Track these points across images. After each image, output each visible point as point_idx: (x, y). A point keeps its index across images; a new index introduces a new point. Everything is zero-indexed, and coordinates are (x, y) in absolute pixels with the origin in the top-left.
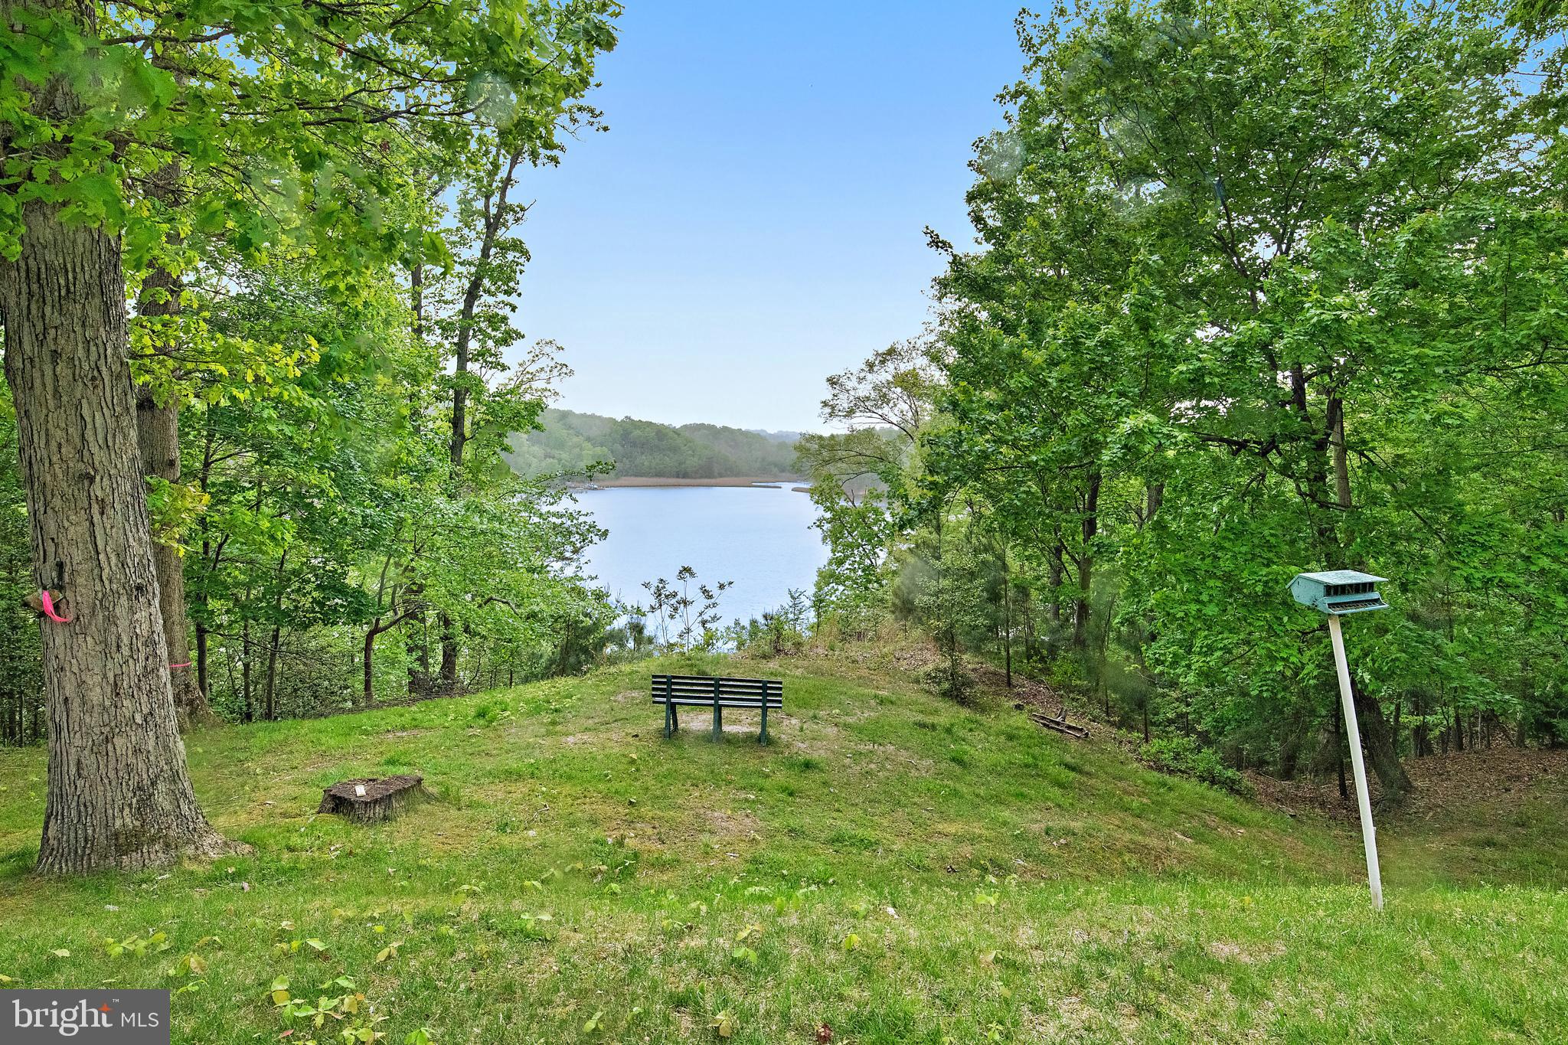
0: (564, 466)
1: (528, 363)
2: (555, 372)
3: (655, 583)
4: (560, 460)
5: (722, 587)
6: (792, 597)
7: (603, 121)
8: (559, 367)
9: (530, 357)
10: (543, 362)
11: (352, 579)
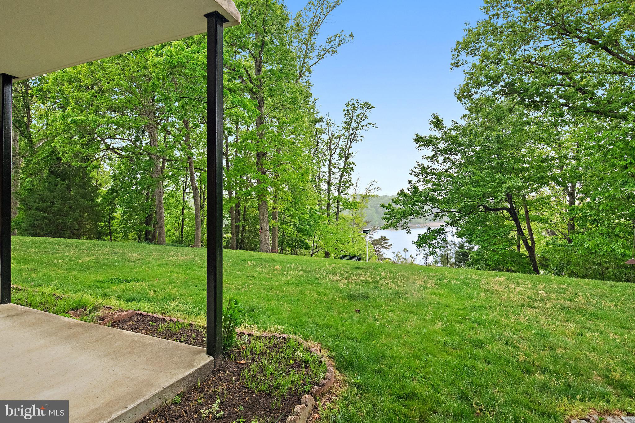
7: (376, 125)
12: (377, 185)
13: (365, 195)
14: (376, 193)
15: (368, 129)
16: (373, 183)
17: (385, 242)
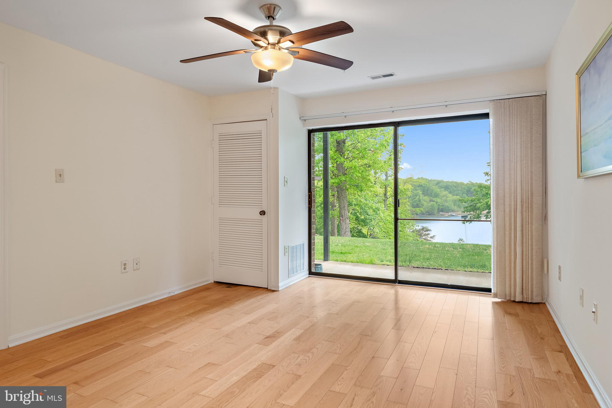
0: (439, 205)
17: (427, 233)
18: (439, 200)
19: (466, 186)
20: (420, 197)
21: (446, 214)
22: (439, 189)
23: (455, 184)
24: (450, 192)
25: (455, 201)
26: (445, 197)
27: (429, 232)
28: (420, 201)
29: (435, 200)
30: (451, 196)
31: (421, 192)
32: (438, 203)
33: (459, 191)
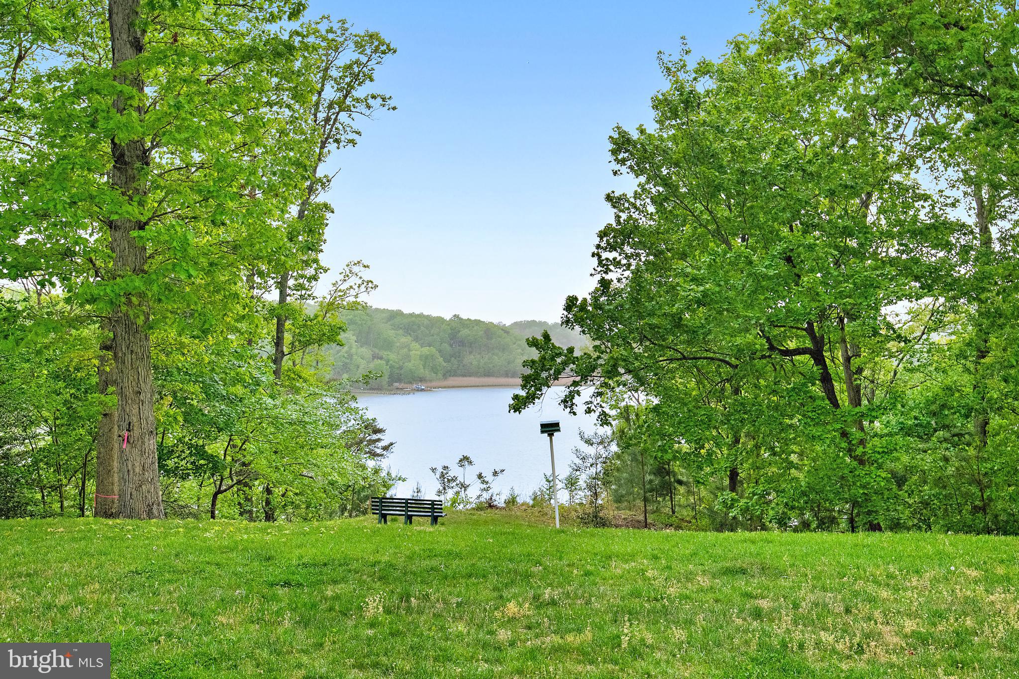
0: (392, 367)
1: (340, 283)
2: (363, 288)
3: (440, 470)
4: (388, 361)
5: (495, 473)
6: (548, 481)
7: (392, 103)
8: (365, 284)
9: (342, 277)
10: (353, 281)
11: (210, 449)
12: (366, 275)
13: (331, 304)
14: (363, 298)
15: (367, 112)
16: (356, 269)
17: (375, 437)
18: (392, 356)
19: (449, 325)
20: (351, 348)
21: (406, 386)
22: (393, 331)
23: (426, 322)
24: (416, 339)
25: (426, 357)
26: (406, 350)
27: (379, 436)
28: (350, 356)
29: (384, 356)
30: (419, 347)
31: (355, 338)
32: (391, 362)
33: (435, 336)
